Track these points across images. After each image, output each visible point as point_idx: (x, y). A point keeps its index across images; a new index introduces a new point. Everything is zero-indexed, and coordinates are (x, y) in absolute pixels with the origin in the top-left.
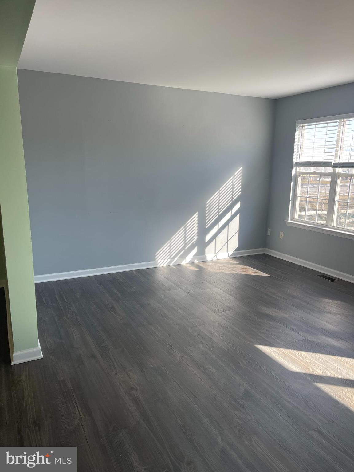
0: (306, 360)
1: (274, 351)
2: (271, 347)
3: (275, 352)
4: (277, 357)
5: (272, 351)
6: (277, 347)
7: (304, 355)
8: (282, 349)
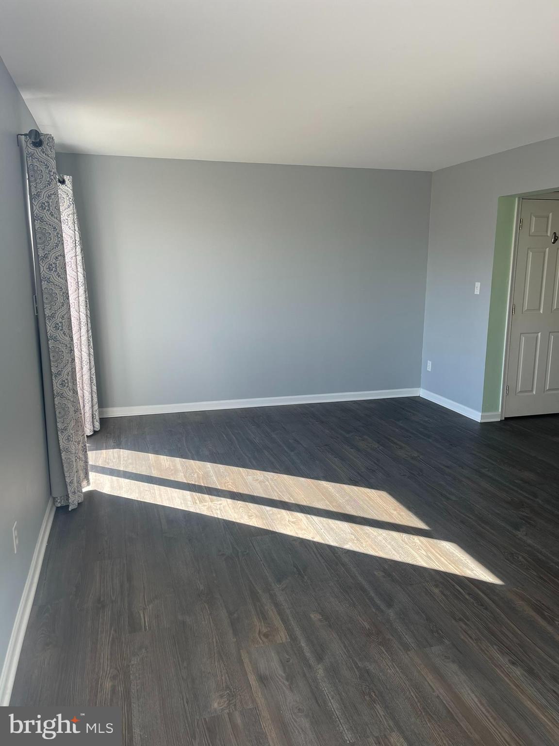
0: (425, 554)
1: (472, 570)
2: (476, 578)
3: (469, 569)
4: (469, 562)
5: (475, 572)
6: (465, 577)
7: (425, 561)
8: (457, 572)
